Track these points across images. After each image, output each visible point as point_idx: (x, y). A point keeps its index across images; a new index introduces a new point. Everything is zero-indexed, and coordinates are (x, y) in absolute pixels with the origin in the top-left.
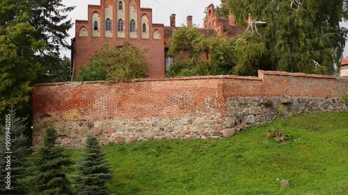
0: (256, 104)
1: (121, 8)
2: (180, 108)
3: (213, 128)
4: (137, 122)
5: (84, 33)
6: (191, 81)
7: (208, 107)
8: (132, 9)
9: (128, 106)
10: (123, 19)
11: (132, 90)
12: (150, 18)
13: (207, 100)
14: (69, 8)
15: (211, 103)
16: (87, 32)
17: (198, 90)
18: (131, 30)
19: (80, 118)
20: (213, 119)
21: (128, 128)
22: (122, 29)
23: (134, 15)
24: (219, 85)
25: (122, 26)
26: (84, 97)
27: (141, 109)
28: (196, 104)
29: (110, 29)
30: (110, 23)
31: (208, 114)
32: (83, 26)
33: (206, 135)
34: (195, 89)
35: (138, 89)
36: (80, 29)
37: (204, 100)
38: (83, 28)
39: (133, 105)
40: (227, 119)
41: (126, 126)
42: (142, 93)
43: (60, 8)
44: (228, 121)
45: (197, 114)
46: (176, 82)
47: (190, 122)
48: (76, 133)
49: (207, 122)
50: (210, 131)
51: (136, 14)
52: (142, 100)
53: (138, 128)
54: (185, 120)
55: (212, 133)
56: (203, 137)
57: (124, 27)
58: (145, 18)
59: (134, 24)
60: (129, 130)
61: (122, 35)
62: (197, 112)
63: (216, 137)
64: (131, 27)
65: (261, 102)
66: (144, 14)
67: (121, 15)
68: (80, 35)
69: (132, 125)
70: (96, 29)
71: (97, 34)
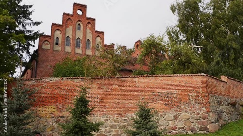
0: (227, 103)
1: (79, 29)
2: (166, 104)
3: (199, 123)
4: (120, 119)
5: (46, 46)
6: (175, 78)
7: (193, 103)
8: (88, 31)
9: (110, 101)
10: (81, 38)
11: (115, 86)
12: (103, 40)
13: (192, 97)
14: (36, 23)
15: (196, 98)
16: (49, 46)
17: (183, 86)
18: (87, 48)
19: (58, 114)
20: (198, 114)
21: (111, 125)
22: (79, 47)
23: (89, 36)
24: (202, 82)
25: (79, 44)
26: (63, 93)
27: (124, 106)
28: (181, 100)
29: (69, 46)
30: (69, 40)
31: (193, 109)
32: (47, 40)
33: (192, 130)
34: (179, 86)
35: (122, 85)
36: (44, 42)
37: (189, 95)
38: (46, 42)
39: (116, 101)
40: (211, 114)
41: (109, 122)
42: (126, 90)
43: (28, 21)
44: (212, 117)
45: (182, 110)
46: (161, 78)
47: (176, 117)
48: (52, 130)
49: (193, 118)
50: (197, 126)
51: (92, 36)
52: (125, 96)
53: (122, 124)
54: (171, 115)
55: (198, 128)
56: (190, 133)
57: (81, 45)
58: (98, 39)
59: (89, 43)
60: (112, 127)
61: (79, 51)
62: (182, 107)
63: (202, 132)
64: (87, 45)
65: (229, 101)
66: (99, 36)
67: (80, 35)
68: (43, 47)
69: (115, 121)
70: (57, 44)
71: (58, 48)
